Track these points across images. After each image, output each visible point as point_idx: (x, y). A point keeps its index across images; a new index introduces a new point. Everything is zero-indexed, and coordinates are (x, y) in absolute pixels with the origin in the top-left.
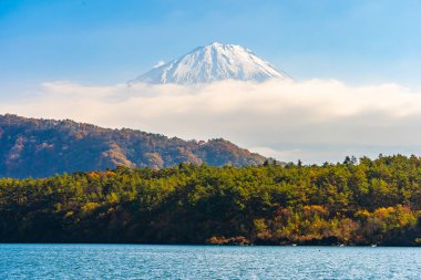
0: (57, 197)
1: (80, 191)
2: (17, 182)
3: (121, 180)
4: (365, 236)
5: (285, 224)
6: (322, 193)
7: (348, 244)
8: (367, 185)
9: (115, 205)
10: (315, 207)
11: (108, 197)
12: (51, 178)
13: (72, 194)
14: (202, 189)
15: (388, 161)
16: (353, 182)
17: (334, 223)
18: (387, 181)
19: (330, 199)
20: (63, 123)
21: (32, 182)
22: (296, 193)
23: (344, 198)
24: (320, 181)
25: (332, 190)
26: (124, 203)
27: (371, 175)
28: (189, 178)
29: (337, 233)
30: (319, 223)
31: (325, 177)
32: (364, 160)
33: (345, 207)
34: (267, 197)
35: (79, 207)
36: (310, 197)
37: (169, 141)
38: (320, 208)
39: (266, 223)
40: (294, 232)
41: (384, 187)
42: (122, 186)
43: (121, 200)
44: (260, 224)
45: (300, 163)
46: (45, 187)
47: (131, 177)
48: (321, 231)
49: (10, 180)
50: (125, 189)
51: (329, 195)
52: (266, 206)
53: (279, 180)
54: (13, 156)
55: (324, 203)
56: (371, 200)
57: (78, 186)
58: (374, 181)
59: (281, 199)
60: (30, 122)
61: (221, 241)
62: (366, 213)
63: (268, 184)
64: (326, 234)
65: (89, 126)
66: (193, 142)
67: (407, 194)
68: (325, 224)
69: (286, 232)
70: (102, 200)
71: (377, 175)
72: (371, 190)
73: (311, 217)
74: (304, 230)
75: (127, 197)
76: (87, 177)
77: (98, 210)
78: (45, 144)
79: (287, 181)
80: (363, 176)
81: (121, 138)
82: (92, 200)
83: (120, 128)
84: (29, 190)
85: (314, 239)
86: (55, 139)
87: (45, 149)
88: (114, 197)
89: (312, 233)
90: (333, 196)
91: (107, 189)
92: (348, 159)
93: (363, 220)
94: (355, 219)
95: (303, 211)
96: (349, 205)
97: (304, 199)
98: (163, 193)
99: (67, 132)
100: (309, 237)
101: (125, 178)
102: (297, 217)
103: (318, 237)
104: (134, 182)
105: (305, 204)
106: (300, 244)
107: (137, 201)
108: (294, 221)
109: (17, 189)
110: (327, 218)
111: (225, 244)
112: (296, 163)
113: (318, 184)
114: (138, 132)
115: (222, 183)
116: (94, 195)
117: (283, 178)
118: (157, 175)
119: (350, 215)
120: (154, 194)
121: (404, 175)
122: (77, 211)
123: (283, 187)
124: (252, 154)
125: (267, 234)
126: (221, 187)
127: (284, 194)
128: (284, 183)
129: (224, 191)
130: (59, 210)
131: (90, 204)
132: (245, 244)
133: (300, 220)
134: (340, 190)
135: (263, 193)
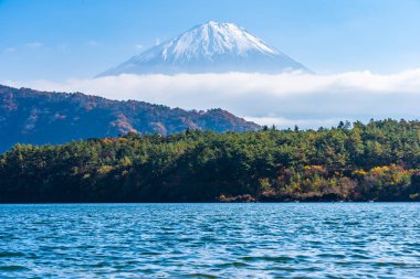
0: (74, 162)
1: (95, 155)
2: (37, 148)
3: (133, 145)
4: (363, 193)
5: (288, 183)
6: (321, 154)
7: (346, 200)
8: (363, 147)
9: (128, 168)
10: (315, 167)
11: (122, 160)
12: (68, 144)
13: (87, 159)
14: (210, 151)
15: (380, 125)
16: (349, 144)
17: (333, 182)
18: (381, 143)
19: (329, 159)
20: (74, 95)
21: (52, 148)
22: (297, 155)
23: (342, 159)
24: (319, 144)
25: (330, 151)
26: (137, 165)
27: (365, 137)
28: (197, 143)
29: (337, 191)
30: (319, 181)
31: (323, 140)
32: (358, 124)
33: (343, 167)
34: (270, 157)
35: (95, 170)
36: (310, 157)
37: (172, 111)
38: (319, 167)
39: (270, 182)
40: (296, 190)
41: (379, 148)
42: (134, 150)
43: (134, 162)
44: (265, 183)
45: (296, 128)
46: (62, 152)
47: (141, 142)
48: (321, 189)
49: (30, 146)
50: (137, 153)
51: (328, 156)
52: (269, 166)
53: (281, 143)
54: (28, 127)
55: (323, 163)
56: (368, 160)
57: (94, 150)
58: (369, 143)
59: (284, 160)
60: (44, 95)
61: (228, 199)
62: (362, 172)
63: (271, 147)
64: (326, 191)
65: (97, 99)
66: (194, 112)
67: (400, 154)
68: (325, 182)
69: (289, 190)
70: (117, 163)
71: (372, 138)
72: (366, 151)
73: (311, 176)
74: (305, 189)
75: (139, 160)
76: (101, 143)
77: (112, 173)
78: (57, 115)
79: (289, 144)
80: (358, 138)
81: (128, 109)
82: (106, 164)
83: (126, 100)
84: (48, 155)
85: (315, 196)
86: (66, 110)
87: (58, 119)
88: (127, 161)
89: (313, 190)
90: (331, 156)
91: (120, 154)
92: (342, 123)
93: (360, 178)
94: (352, 178)
95: (304, 171)
96: (347, 164)
97: (304, 160)
98: (173, 156)
99: (78, 104)
100: (311, 194)
101: (137, 143)
102: (299, 176)
103: (318, 194)
104: (145, 147)
105: (306, 164)
106: (301, 200)
107: (149, 164)
108: (296, 180)
109: (37, 154)
110: (327, 176)
111: (232, 202)
112: (293, 129)
113: (317, 146)
114: (143, 103)
115: (228, 145)
116: (108, 159)
117: (285, 141)
118: (166, 140)
119: (347, 174)
120: (164, 157)
121: (397, 137)
122: (94, 173)
123: (284, 149)
124: (248, 123)
125: (272, 192)
126: (228, 149)
127: (286, 155)
128: (286, 145)
129: (231, 153)
130: (76, 172)
131: (105, 167)
132: (251, 201)
133: (302, 179)
134: (338, 151)
135: (266, 154)
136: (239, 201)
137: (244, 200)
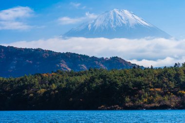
1: (37, 83)
2: (5, 79)
3: (58, 78)
4: (183, 104)
5: (140, 99)
6: (160, 82)
7: (173, 108)
8: (184, 78)
9: (54, 90)
10: (157, 89)
11: (51, 86)
12: (23, 77)
13: (33, 85)
14: (97, 81)
16: (177, 76)
17: (166, 98)
19: (165, 85)
20: (36, 50)
21: (13, 79)
22: (147, 82)
23: (172, 85)
24: (160, 76)
25: (166, 79)
28: (91, 75)
29: (168, 103)
31: (164, 73)
33: (172, 89)
34: (131, 84)
36: (153, 84)
37: (90, 58)
38: (159, 90)
39: (130, 98)
40: (145, 102)
42: (58, 80)
43: (58, 88)
44: (128, 99)
45: (152, 67)
46: (18, 82)
47: (63, 76)
48: (159, 102)
49: (1, 78)
50: (60, 82)
51: (164, 82)
52: (130, 89)
53: (137, 76)
54: (12, 67)
55: (161, 87)
57: (36, 81)
59: (139, 85)
60: (21, 50)
61: (106, 108)
62: (183, 92)
63: (132, 78)
64: (162, 103)
66: (103, 58)
68: (162, 98)
69: (141, 102)
70: (48, 88)
73: (154, 95)
74: (150, 102)
75: (61, 86)
76: (41, 76)
77: (45, 93)
78: (27, 61)
79: (142, 76)
80: (182, 73)
82: (42, 88)
85: (155, 106)
86: (32, 58)
87: (28, 63)
88: (54, 86)
89: (154, 103)
90: (166, 83)
91: (50, 83)
92: (176, 64)
93: (182, 95)
94: (177, 95)
95: (150, 91)
96: (175, 88)
97: (150, 85)
98: (78, 84)
99: (39, 55)
100: (153, 105)
101: (61, 76)
103: (157, 105)
104: (65, 78)
105: (151, 88)
106: (147, 109)
107: (65, 88)
109: (5, 83)
110: (163, 95)
111: (108, 109)
113: (158, 77)
114: (74, 54)
115: (108, 77)
116: (44, 85)
117: (140, 74)
119: (175, 93)
120: (73, 84)
122: (35, 93)
123: (140, 79)
124: (133, 64)
125: (131, 104)
126: (107, 79)
127: (140, 83)
128: (140, 77)
129: (109, 82)
130: (26, 93)
131: (41, 90)
132: (119, 109)
133: (148, 96)
134: (170, 80)
135: (128, 82)
136: (111, 109)
137: (115, 109)
